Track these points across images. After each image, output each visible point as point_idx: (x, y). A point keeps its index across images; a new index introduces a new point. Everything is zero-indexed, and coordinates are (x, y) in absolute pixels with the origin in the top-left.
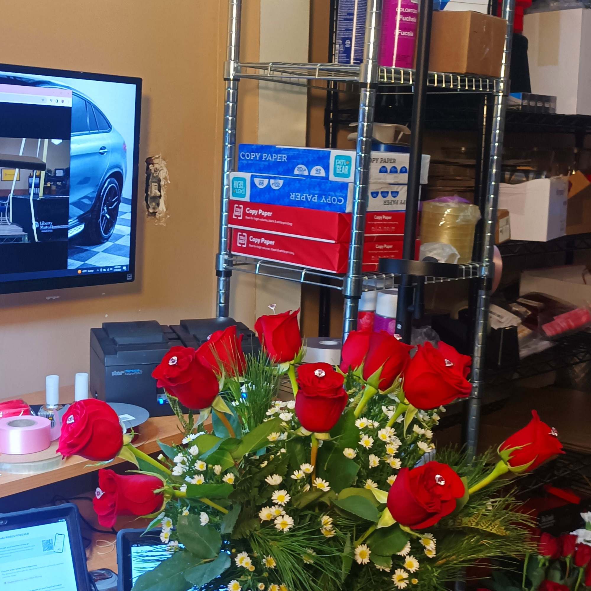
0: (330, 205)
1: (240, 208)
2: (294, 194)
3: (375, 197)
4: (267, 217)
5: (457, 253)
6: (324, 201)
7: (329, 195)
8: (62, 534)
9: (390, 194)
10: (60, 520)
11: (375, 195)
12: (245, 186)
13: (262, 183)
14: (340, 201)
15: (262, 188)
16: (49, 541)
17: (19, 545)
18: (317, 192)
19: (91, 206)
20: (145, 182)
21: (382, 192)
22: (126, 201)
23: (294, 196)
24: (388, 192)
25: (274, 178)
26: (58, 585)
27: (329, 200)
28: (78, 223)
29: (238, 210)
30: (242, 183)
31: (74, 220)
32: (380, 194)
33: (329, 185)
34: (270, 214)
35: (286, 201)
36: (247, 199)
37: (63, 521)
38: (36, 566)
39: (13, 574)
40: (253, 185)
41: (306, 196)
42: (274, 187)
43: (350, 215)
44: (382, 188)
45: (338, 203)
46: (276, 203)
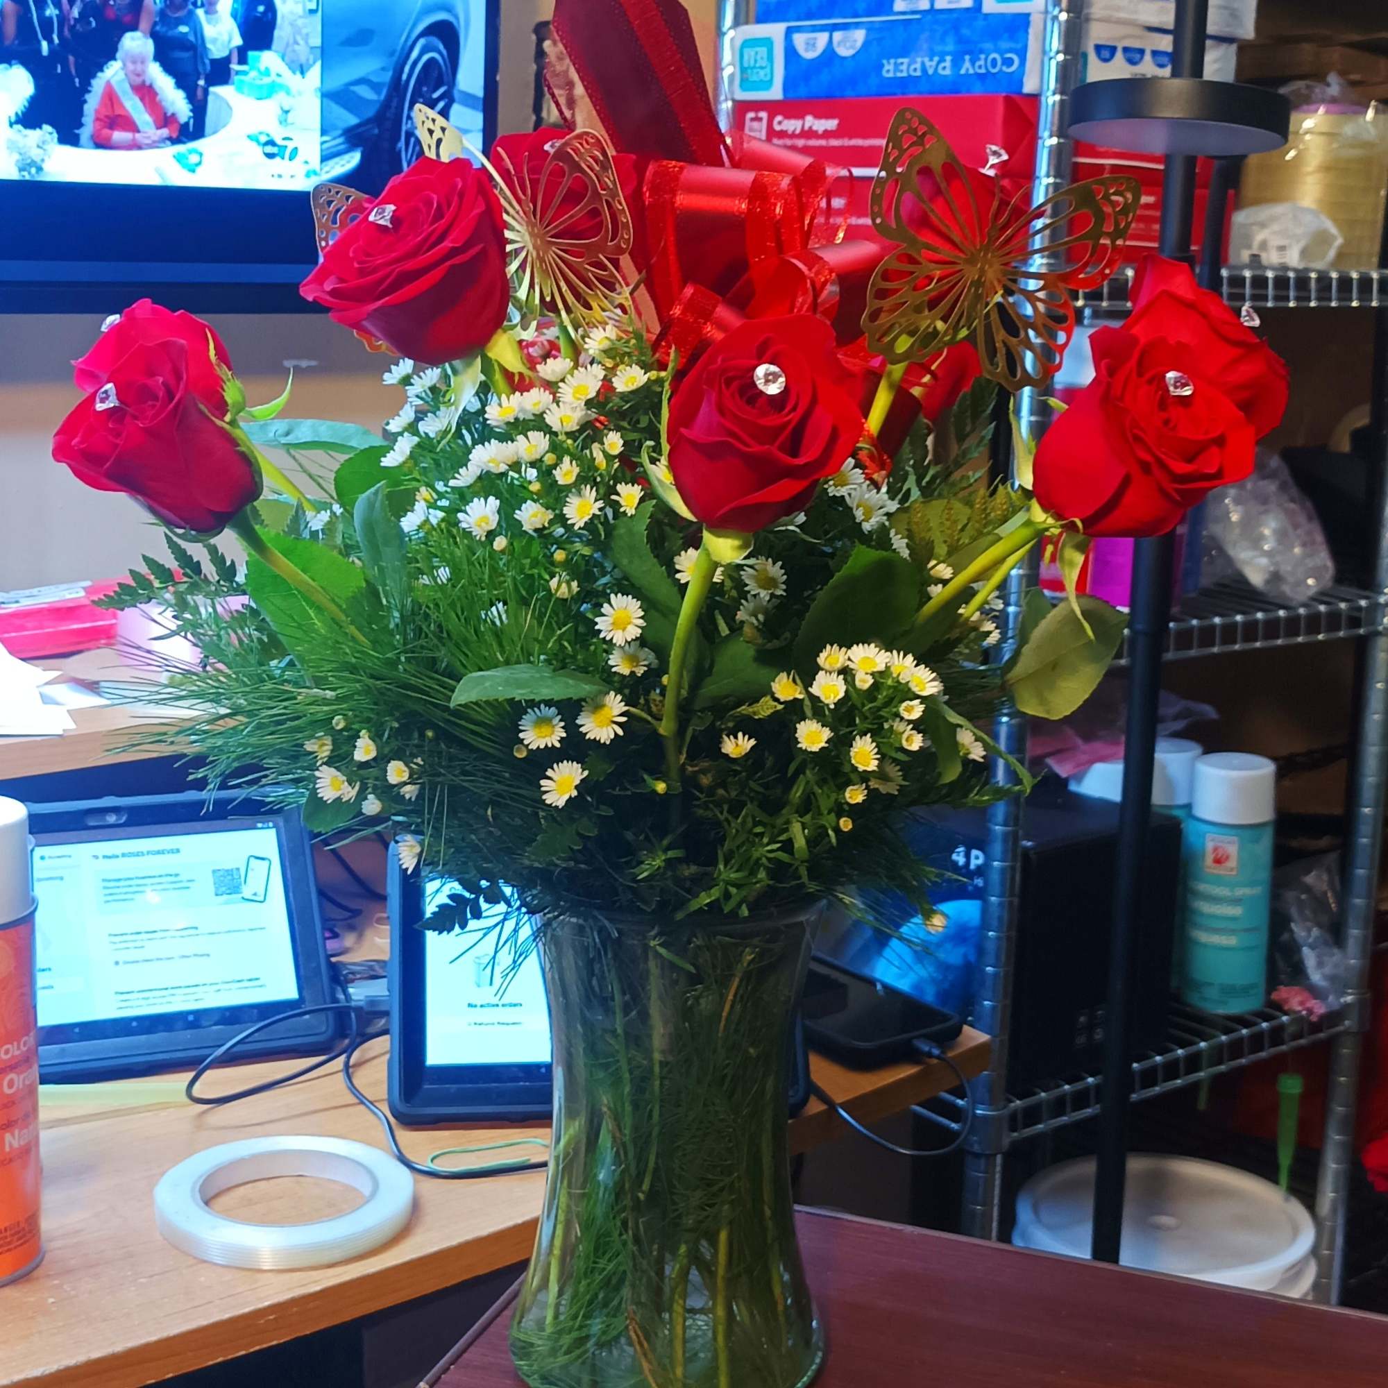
0: (981, 77)
1: (760, 119)
2: (892, 61)
3: (1106, 60)
4: (827, 134)
5: (1334, 230)
6: (968, 70)
7: (981, 51)
8: (263, 859)
9: (1148, 57)
10: (260, 825)
11: (1106, 54)
12: (770, 58)
13: (811, 45)
14: (1009, 62)
15: (813, 60)
16: (229, 872)
17: (154, 877)
18: (950, 47)
19: (377, 106)
20: (532, 85)
21: (1126, 50)
22: (468, 100)
23: (891, 67)
24: (1141, 52)
25: (844, 27)
26: (250, 980)
27: (981, 66)
28: (343, 147)
29: (755, 124)
30: (763, 51)
31: (334, 139)
32: (1119, 55)
33: (980, 23)
34: (832, 124)
35: (873, 82)
36: (775, 93)
37: (268, 828)
38: (196, 928)
39: (137, 944)
40: (791, 52)
41: (923, 64)
42: (844, 52)
43: (1034, 100)
44: (1125, 37)
45: (1004, 69)
46: (849, 93)
